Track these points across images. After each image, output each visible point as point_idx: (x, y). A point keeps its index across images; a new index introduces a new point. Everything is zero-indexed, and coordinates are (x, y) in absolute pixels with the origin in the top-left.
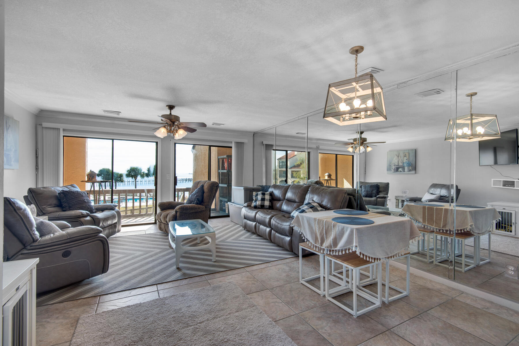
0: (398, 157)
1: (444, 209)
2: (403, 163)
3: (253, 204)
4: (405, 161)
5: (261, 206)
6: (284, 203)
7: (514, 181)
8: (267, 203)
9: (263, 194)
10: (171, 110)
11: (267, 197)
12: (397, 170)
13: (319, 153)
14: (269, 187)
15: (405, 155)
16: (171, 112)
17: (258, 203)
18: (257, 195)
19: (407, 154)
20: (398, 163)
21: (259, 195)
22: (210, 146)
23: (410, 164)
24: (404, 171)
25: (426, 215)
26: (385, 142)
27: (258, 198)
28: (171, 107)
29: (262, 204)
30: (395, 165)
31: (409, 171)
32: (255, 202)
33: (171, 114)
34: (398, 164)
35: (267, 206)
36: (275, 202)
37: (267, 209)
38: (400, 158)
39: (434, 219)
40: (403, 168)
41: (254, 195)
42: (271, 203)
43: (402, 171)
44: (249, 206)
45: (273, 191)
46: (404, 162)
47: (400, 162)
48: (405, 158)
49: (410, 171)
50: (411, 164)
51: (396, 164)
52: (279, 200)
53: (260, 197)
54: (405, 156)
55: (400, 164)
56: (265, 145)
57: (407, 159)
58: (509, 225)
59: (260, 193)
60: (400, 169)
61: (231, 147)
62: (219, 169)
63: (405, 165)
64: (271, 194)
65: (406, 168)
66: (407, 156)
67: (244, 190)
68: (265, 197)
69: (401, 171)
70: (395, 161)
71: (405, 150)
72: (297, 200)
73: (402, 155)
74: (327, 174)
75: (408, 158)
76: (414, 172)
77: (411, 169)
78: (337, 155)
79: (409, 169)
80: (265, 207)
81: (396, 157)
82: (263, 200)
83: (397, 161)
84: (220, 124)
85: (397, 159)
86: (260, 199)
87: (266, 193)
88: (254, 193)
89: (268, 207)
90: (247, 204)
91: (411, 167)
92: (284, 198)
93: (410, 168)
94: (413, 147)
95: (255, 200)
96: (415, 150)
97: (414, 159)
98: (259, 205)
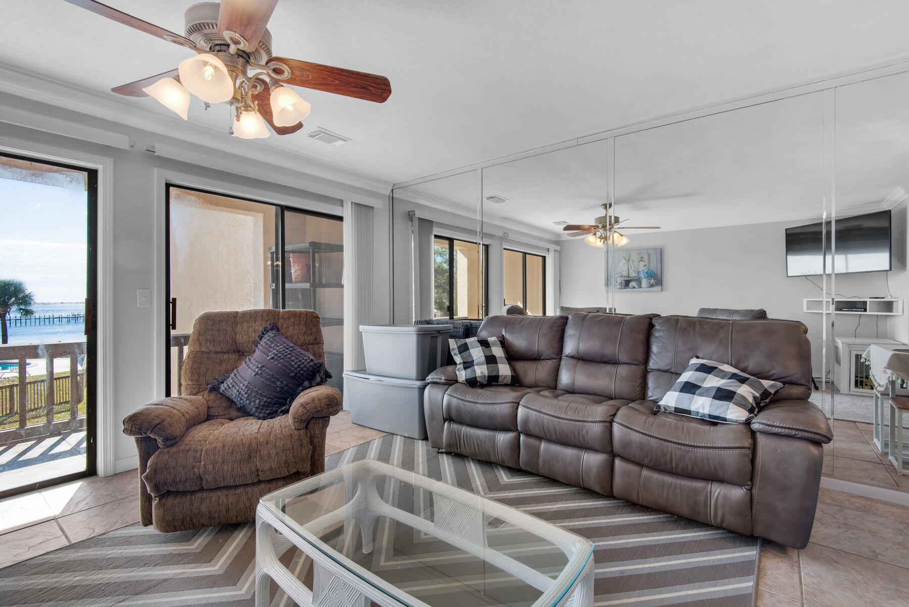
0: (628, 261)
2: (638, 272)
3: (462, 375)
4: (641, 268)
5: (491, 378)
6: (564, 367)
7: (867, 302)
8: (504, 370)
9: (484, 344)
11: (498, 351)
12: (627, 283)
13: (505, 249)
15: (642, 257)
18: (464, 347)
19: (646, 257)
20: (628, 272)
21: (472, 347)
22: (284, 209)
23: (651, 274)
24: (641, 287)
27: (470, 356)
30: (621, 276)
31: (650, 287)
32: (465, 368)
34: (628, 274)
35: (505, 377)
36: (525, 365)
38: (631, 262)
40: (639, 281)
41: (454, 349)
42: (512, 368)
43: (636, 286)
44: (447, 382)
46: (640, 270)
47: (631, 271)
48: (642, 264)
49: (652, 286)
50: (654, 274)
51: (625, 274)
53: (476, 354)
54: (641, 261)
55: (633, 274)
57: (645, 266)
58: (863, 378)
59: (472, 341)
60: (633, 284)
61: (340, 219)
63: (642, 275)
64: (505, 344)
65: (644, 282)
66: (646, 259)
68: (492, 352)
69: (634, 287)
70: (622, 268)
71: (641, 249)
72: (623, 358)
73: (635, 257)
75: (646, 262)
76: (658, 288)
77: (654, 283)
78: (525, 254)
79: (650, 282)
81: (623, 261)
82: (491, 360)
83: (625, 268)
85: (626, 265)
86: (483, 359)
88: (453, 343)
91: (654, 280)
93: (652, 281)
94: (657, 243)
95: (466, 363)
96: (661, 249)
97: (659, 266)
98: (484, 376)
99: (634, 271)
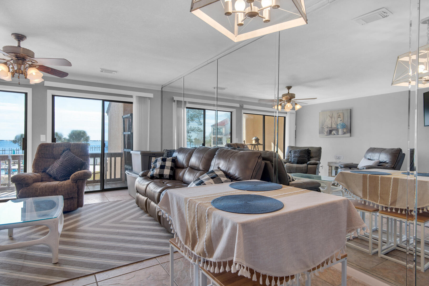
0: (332, 118)
1: (392, 179)
2: (337, 125)
3: (151, 173)
4: (339, 122)
5: (160, 175)
6: (186, 171)
8: (167, 172)
9: (164, 160)
10: (19, 41)
11: (169, 164)
12: (330, 132)
13: (244, 113)
14: (174, 151)
15: (339, 115)
16: (19, 43)
17: (156, 171)
18: (156, 161)
19: (341, 115)
20: (331, 125)
21: (159, 161)
22: (104, 101)
23: (344, 126)
24: (338, 134)
25: (368, 187)
26: (316, 98)
27: (156, 165)
28: (20, 37)
29: (161, 173)
30: (327, 128)
31: (343, 134)
32: (152, 170)
33: (19, 46)
34: (331, 126)
35: (166, 175)
36: (178, 170)
37: (167, 179)
38: (333, 119)
39: (379, 192)
40: (337, 130)
41: (153, 162)
42: (172, 172)
43: (335, 134)
44: (144, 176)
45: (176, 156)
46: (338, 123)
47: (333, 124)
48: (339, 119)
49: (344, 133)
50: (346, 125)
51: (330, 126)
52: (182, 167)
53: (158, 164)
54: (339, 117)
55: (334, 126)
56: (176, 102)
57: (341, 120)
59: (160, 159)
60: (334, 132)
61: (132, 103)
62: (124, 131)
63: (339, 127)
64: (174, 161)
65: (340, 131)
67: (142, 155)
68: (165, 164)
69: (334, 134)
70: (328, 123)
71: (339, 110)
72: (201, 168)
73: (335, 115)
74: (254, 138)
75: (342, 119)
76: (348, 135)
77: (346, 131)
78: (264, 116)
79: (343, 131)
80: (164, 176)
81: (329, 118)
82: (162, 167)
83: (330, 122)
84: (111, 71)
85: (331, 120)
86: (159, 166)
87: (167, 158)
88: (153, 159)
89: (168, 177)
90: (143, 173)
91: (346, 129)
92: (188, 166)
93: (345, 130)
94: (348, 106)
95: (154, 168)
96: (350, 109)
97: (349, 120)
98: (157, 174)
99: (335, 124)
